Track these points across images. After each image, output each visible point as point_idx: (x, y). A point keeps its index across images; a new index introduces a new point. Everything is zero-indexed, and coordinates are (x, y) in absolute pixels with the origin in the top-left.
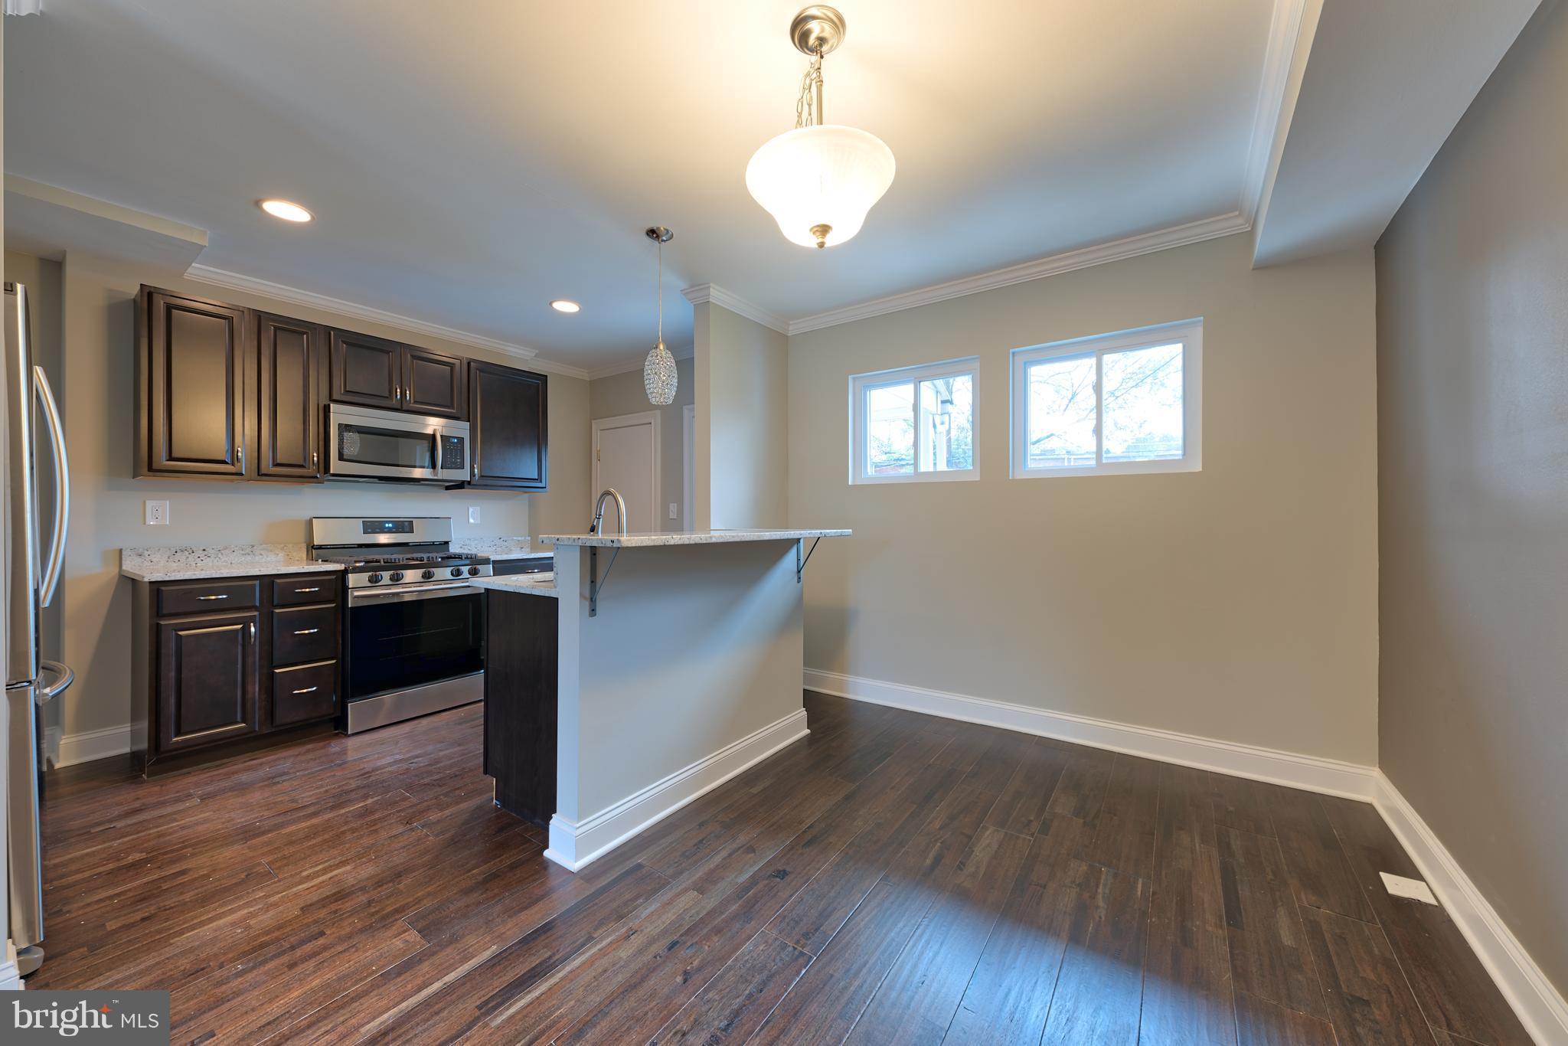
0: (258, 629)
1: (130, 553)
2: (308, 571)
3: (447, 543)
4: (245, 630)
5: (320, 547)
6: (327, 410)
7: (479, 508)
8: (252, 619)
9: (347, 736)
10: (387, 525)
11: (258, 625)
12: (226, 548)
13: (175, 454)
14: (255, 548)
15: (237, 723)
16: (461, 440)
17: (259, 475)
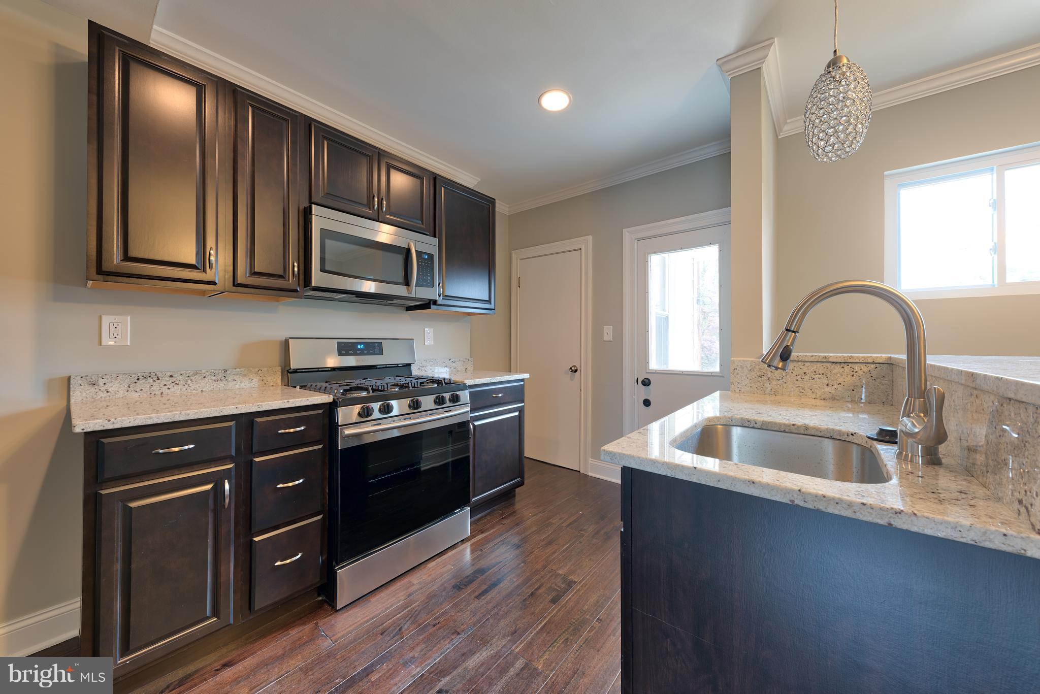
0: (233, 486)
1: (80, 382)
2: (293, 405)
3: (409, 365)
4: (218, 490)
5: (296, 371)
6: (306, 215)
7: (432, 330)
8: (226, 474)
9: (337, 611)
10: (359, 347)
11: (233, 481)
12: (196, 374)
13: (133, 253)
14: (228, 372)
15: (207, 618)
16: (431, 256)
17: (234, 285)
